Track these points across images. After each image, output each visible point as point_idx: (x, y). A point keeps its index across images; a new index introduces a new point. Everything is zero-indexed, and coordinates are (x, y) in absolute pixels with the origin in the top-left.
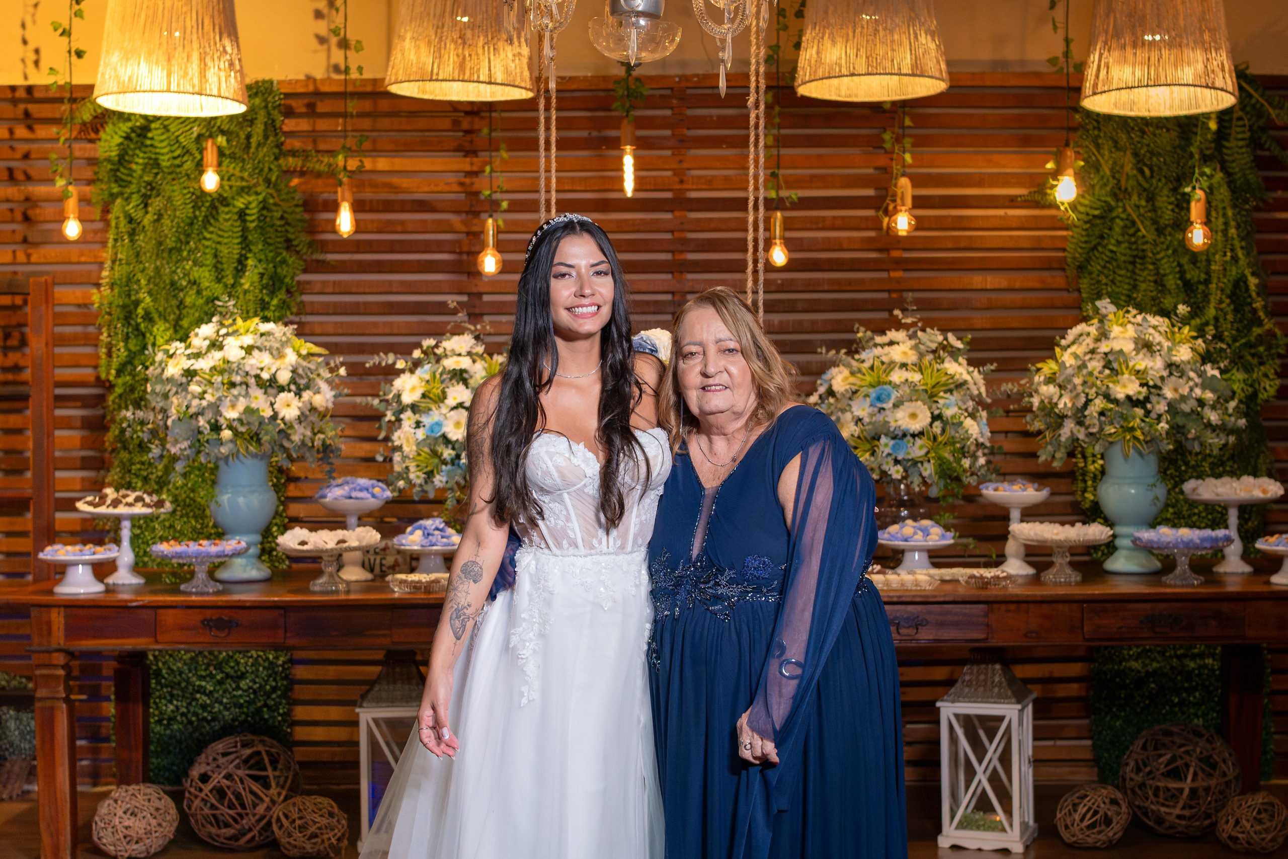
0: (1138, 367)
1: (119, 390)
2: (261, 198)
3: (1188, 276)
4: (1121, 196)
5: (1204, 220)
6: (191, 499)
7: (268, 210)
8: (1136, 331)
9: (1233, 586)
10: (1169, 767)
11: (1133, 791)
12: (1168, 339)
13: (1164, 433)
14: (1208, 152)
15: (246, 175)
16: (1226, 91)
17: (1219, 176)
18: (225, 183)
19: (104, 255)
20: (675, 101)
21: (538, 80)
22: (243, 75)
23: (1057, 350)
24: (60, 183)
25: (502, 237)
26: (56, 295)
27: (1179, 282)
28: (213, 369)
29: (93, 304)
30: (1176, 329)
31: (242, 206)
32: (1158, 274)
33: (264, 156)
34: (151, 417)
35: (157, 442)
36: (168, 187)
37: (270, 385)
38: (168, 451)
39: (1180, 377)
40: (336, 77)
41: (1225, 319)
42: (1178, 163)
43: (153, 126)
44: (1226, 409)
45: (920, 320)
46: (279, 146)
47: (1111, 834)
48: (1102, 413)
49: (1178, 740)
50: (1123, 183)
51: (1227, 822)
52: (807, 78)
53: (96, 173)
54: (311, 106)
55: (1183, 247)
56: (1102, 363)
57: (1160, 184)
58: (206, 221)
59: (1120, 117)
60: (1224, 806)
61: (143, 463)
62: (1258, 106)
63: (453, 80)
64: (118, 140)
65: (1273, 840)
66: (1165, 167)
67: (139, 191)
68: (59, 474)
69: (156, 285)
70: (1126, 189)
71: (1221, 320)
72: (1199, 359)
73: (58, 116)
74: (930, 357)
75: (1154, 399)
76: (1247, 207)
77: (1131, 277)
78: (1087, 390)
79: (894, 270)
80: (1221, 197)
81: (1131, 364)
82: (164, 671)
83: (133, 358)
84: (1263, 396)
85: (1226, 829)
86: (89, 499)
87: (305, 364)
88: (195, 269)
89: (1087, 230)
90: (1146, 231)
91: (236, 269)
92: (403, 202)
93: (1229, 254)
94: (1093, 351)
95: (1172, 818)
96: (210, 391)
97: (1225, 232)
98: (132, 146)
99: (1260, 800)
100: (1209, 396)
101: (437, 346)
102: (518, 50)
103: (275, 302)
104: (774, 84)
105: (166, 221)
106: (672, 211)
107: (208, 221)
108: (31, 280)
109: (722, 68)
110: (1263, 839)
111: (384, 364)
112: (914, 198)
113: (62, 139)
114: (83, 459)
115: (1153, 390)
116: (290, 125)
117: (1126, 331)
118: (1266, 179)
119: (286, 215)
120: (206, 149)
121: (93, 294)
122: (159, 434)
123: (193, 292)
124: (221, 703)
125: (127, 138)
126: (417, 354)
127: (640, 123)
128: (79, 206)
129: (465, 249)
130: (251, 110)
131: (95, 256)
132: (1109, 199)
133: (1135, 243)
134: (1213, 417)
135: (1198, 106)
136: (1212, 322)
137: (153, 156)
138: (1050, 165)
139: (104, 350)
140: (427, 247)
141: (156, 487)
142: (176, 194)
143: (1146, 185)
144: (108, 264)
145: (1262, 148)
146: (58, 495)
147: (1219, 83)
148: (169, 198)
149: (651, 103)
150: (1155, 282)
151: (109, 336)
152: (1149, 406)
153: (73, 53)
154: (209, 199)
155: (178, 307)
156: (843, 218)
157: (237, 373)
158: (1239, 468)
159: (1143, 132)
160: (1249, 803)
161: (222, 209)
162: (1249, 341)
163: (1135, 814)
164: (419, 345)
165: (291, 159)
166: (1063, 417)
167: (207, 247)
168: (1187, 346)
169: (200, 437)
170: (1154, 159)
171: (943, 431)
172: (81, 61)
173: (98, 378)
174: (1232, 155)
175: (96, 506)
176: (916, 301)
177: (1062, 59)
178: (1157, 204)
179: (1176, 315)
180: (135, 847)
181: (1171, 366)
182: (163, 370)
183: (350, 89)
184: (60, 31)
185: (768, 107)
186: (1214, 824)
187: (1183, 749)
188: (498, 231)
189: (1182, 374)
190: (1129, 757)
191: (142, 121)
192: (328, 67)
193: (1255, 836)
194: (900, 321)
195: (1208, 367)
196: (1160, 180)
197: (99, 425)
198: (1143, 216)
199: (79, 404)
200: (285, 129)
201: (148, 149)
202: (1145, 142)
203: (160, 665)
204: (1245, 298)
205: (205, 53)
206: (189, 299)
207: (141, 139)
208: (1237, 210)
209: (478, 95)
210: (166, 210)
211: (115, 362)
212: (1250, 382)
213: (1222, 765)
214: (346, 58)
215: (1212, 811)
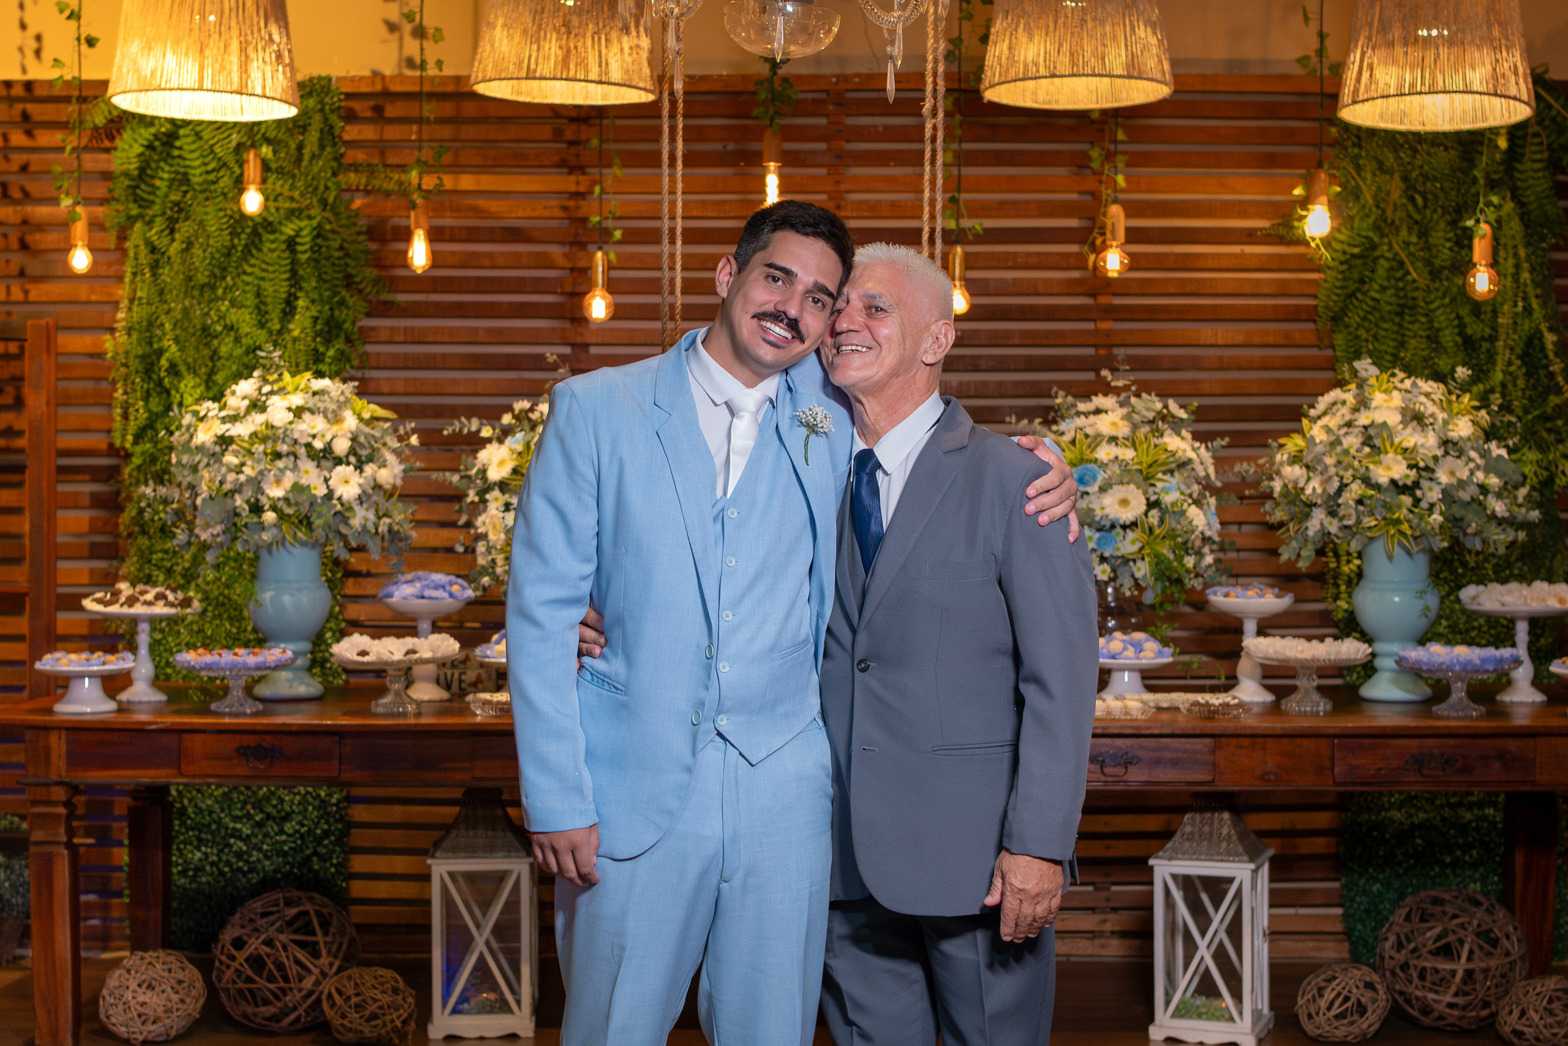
0: (1405, 444)
1: (136, 461)
2: (315, 223)
3: (1469, 331)
4: (1387, 231)
5: (1490, 261)
6: (225, 597)
7: (326, 239)
8: (1403, 400)
9: (1521, 719)
10: (1439, 944)
11: (1394, 974)
12: (1443, 409)
13: (1437, 527)
14: (1495, 177)
15: (296, 194)
16: (1520, 100)
17: (1509, 206)
18: (271, 204)
19: (120, 292)
20: (831, 107)
21: (661, 79)
22: (293, 70)
23: (1305, 422)
24: (66, 202)
25: (615, 274)
26: (60, 343)
27: (1457, 338)
28: (254, 435)
29: (106, 353)
30: (1454, 398)
31: (292, 233)
32: (1431, 328)
33: (320, 170)
34: (176, 494)
35: (183, 526)
36: (200, 209)
37: (324, 457)
38: (197, 536)
39: (1458, 457)
40: (409, 73)
41: (1515, 386)
42: (1459, 190)
43: (182, 132)
44: (1515, 497)
45: (1134, 382)
46: (338, 158)
47: (1365, 1026)
48: (1360, 502)
49: (1450, 910)
50: (1389, 213)
51: (1511, 1012)
52: (996, 80)
53: (110, 191)
54: (378, 110)
55: (1464, 294)
56: (1360, 439)
57: (1435, 216)
58: (247, 252)
59: (1386, 132)
60: (1507, 992)
61: (166, 552)
62: (1559, 119)
63: (555, 79)
64: (138, 149)
66: (1441, 195)
67: (163, 214)
68: (62, 565)
69: (185, 330)
70: (1393, 221)
71: (1510, 386)
72: (1481, 434)
73: (64, 119)
74: (1146, 429)
75: (1424, 483)
76: (1544, 245)
77: (1397, 332)
78: (1341, 473)
79: (1102, 320)
80: (1512, 232)
81: (1397, 440)
82: (190, 810)
83: (155, 421)
84: (1561, 481)
85: (1509, 1021)
86: (99, 595)
87: (367, 430)
88: (233, 311)
89: (1343, 272)
90: (1416, 274)
91: (283, 311)
92: (492, 229)
93: (1520, 304)
94: (1349, 424)
95: (1441, 1007)
96: (249, 463)
97: (1516, 277)
98: (156, 157)
99: (1552, 987)
100: (1494, 481)
101: (531, 409)
102: (636, 41)
103: (331, 353)
104: (955, 86)
105: (197, 251)
107: (250, 252)
108: (29, 322)
109: (890, 66)
110: (1555, 1035)
111: (465, 431)
112: (1129, 231)
113: (69, 148)
114: (93, 546)
115: (1424, 474)
116: (352, 132)
117: (1391, 399)
119: (346, 245)
120: (247, 161)
121: (105, 342)
122: (186, 516)
123: (229, 340)
124: (260, 850)
125: (150, 147)
126: (507, 419)
127: (788, 133)
128: (90, 231)
129: (569, 289)
130: (304, 114)
131: (110, 295)
132: (1371, 234)
133: (1403, 289)
134: (1499, 507)
135: (1485, 118)
136: (1498, 389)
137: (182, 170)
138: (1298, 191)
139: (119, 411)
140: (519, 285)
141: (182, 582)
142: (210, 217)
143: (1418, 217)
144: (124, 304)
146: (60, 590)
147: (1511, 90)
148: (201, 222)
149: (801, 109)
150: (1428, 337)
151: (126, 393)
152: (1418, 493)
153: (83, 41)
154: (250, 223)
155: (211, 358)
156: (1038, 254)
157: (284, 441)
158: (1529, 572)
159: (1415, 151)
160: (1538, 990)
161: (266, 236)
162: (1545, 413)
163: (1395, 1001)
164: (509, 409)
165: (352, 175)
166: (1311, 505)
167: (248, 284)
168: (1467, 418)
169: (237, 520)
170: (1429, 184)
171: (1162, 521)
172: (92, 50)
173: (111, 445)
174: (1526, 180)
175: (106, 604)
176: (1129, 359)
177: (1315, 59)
178: (1431, 240)
179: (1454, 379)
180: (152, 1028)
181: (1446, 443)
182: (191, 437)
183: (427, 88)
184: (67, 13)
185: (947, 114)
186: (1493, 1015)
187: (1455, 922)
188: (610, 267)
189: (1460, 454)
190: (1388, 930)
191: (168, 126)
192: (400, 60)
193: (1544, 1031)
194: (1108, 384)
195: (1493, 445)
196: (1435, 211)
197: (112, 503)
198: (1413, 255)
199: (87, 477)
200: (346, 137)
201: (175, 162)
202: (1417, 162)
203: (186, 802)
204: (1540, 359)
205: (247, 42)
206: (225, 348)
207: (167, 148)
208: (1531, 249)
209: (587, 98)
210: (197, 238)
211: (133, 426)
212: (1545, 464)
213: (1505, 941)
214: (422, 49)
215: (1491, 999)
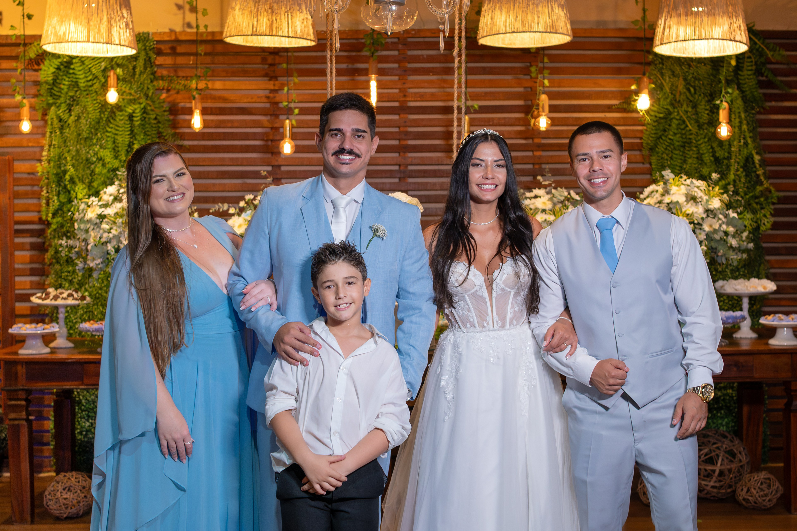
0: (688, 212)
1: (54, 226)
2: (142, 106)
3: (717, 155)
4: (676, 105)
5: (728, 121)
6: (100, 294)
7: (147, 114)
8: (686, 190)
9: (745, 346)
10: (707, 457)
12: (706, 194)
14: (729, 78)
15: (133, 92)
16: (742, 42)
17: (737, 92)
18: (121, 97)
19: (44, 142)
20: (400, 46)
22: (134, 30)
24: (18, 98)
25: (295, 130)
26: (15, 167)
27: (712, 158)
28: (116, 214)
29: (38, 173)
30: (711, 188)
31: (131, 111)
32: (699, 153)
33: (144, 80)
34: (77, 244)
35: (81, 260)
36: (83, 99)
38: (88, 265)
39: (714, 218)
40: (188, 30)
41: (740, 181)
42: (711, 85)
43: (74, 61)
44: (742, 237)
45: (554, 182)
46: (154, 73)
49: (712, 441)
50: (678, 97)
51: (742, 490)
52: (485, 34)
53: (39, 91)
54: (173, 49)
55: (714, 136)
57: (700, 98)
58: (108, 121)
60: (740, 480)
61: (69, 272)
62: (760, 49)
63: (266, 35)
64: (52, 70)
65: (769, 500)
66: (703, 87)
67: (65, 102)
68: (17, 279)
69: (77, 160)
70: (679, 101)
71: (737, 181)
72: (724, 206)
73: (14, 55)
74: (560, 205)
75: (697, 231)
76: (753, 112)
77: (682, 155)
79: (536, 151)
80: (738, 106)
81: (683, 210)
82: (83, 401)
83: (63, 206)
84: (763, 228)
85: (742, 494)
86: (39, 295)
88: (101, 150)
89: (655, 126)
90: (691, 127)
91: (127, 150)
92: (231, 108)
93: (742, 141)
94: (660, 202)
95: (709, 488)
96: (115, 228)
97: (740, 127)
98: (61, 74)
99: (762, 477)
100: (731, 229)
101: (254, 199)
102: (305, 16)
105: (83, 121)
106: (399, 114)
107: (109, 121)
109: (441, 35)
110: (764, 500)
111: (221, 210)
112: (550, 107)
113: (19, 69)
114: (31, 269)
115: (697, 226)
116: (160, 60)
117: (680, 190)
118: (765, 95)
119: (158, 117)
120: (109, 76)
121: (37, 167)
122: (83, 255)
123: (100, 165)
125: (58, 69)
126: (242, 204)
127: (380, 59)
128: (29, 112)
129: (271, 138)
130: (138, 53)
131: (39, 143)
132: (669, 107)
133: (685, 134)
134: (734, 242)
135: (725, 51)
136: (732, 183)
137: (74, 80)
138: (633, 87)
139: (44, 201)
140: (246, 136)
141: (77, 287)
142: (89, 103)
143: (691, 99)
144: (46, 147)
145: (762, 75)
146: (17, 292)
147: (738, 38)
148: (85, 106)
149: (386, 47)
150: (697, 158)
151: (48, 192)
153: (25, 16)
154: (110, 107)
155: (91, 175)
156: (505, 118)
158: (748, 273)
159: (690, 66)
160: (755, 479)
161: (118, 113)
162: (755, 194)
164: (243, 198)
165: (161, 82)
167: (108, 137)
168: (717, 198)
169: (108, 256)
170: (697, 82)
172: (30, 21)
173: (40, 219)
174: (744, 79)
175: (44, 299)
176: (551, 170)
177: (641, 22)
178: (698, 110)
179: (710, 179)
180: (70, 511)
181: (709, 212)
182: (85, 215)
183: (199, 38)
184: (17, 2)
186: (734, 492)
187: (715, 446)
188: (293, 127)
189: (715, 216)
191: (67, 58)
192: (183, 24)
193: (759, 499)
194: (541, 183)
195: (730, 211)
196: (700, 95)
197: (41, 248)
198: (690, 117)
199: (29, 235)
200: (157, 63)
201: (71, 76)
202: (691, 71)
203: (81, 397)
204: (752, 168)
205: (111, 18)
206: (98, 169)
207: (67, 69)
208: (747, 114)
209: (281, 44)
210: (83, 114)
211: (52, 209)
212: (755, 220)
213: (739, 455)
214: (197, 19)
215: (733, 483)
